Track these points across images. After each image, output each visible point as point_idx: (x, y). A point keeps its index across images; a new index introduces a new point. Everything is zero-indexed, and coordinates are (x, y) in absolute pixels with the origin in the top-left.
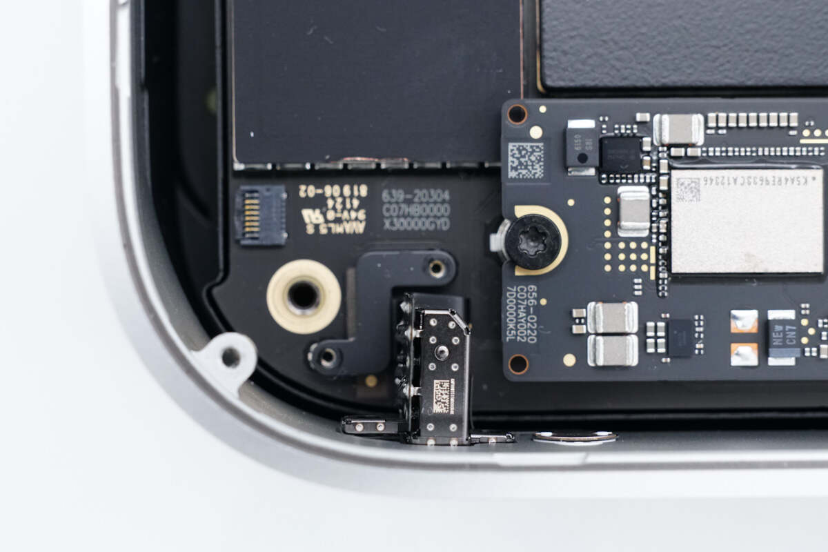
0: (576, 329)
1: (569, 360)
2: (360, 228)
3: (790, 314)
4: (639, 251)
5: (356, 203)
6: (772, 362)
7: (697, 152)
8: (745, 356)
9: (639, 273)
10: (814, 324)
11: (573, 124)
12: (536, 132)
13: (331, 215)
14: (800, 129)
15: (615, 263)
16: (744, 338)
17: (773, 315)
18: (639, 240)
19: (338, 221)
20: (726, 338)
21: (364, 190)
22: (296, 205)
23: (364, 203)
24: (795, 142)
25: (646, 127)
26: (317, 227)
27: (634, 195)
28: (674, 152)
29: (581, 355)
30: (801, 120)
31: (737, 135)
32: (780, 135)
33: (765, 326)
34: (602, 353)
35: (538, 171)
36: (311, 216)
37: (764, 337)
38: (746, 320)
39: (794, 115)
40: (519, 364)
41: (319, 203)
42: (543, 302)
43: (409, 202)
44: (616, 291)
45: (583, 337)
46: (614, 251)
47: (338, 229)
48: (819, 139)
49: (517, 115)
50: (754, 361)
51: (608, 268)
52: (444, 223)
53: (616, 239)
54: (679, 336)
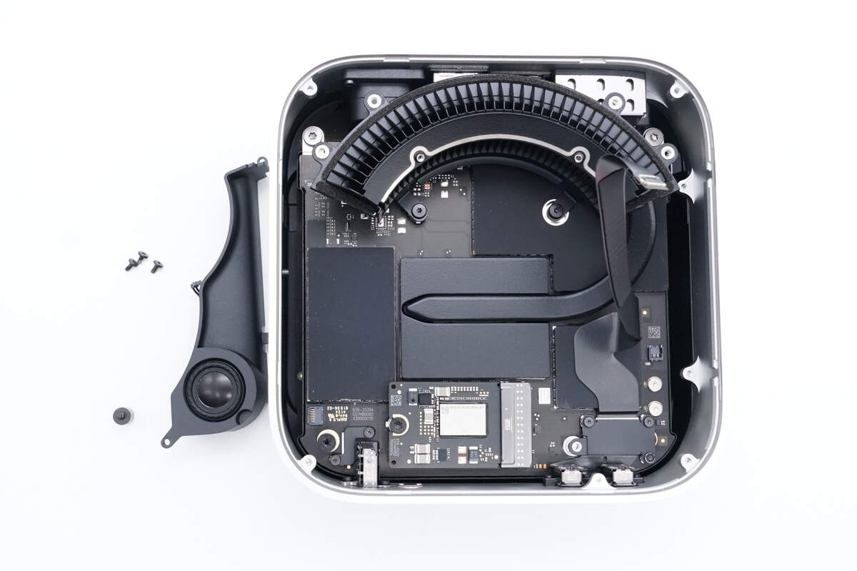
0: (411, 452)
1: (409, 462)
2: (346, 420)
3: (476, 448)
4: (430, 428)
5: (344, 412)
6: (471, 462)
7: (448, 399)
8: (462, 461)
9: (430, 435)
10: (483, 451)
11: (411, 390)
12: (399, 392)
13: (337, 416)
14: (479, 392)
15: (423, 432)
16: (462, 455)
17: (471, 448)
18: (430, 425)
19: (339, 417)
20: (456, 455)
21: (347, 408)
22: (326, 412)
23: (347, 412)
24: (478, 396)
25: (433, 391)
26: (332, 419)
27: (429, 411)
28: (441, 399)
29: (413, 460)
30: (479, 389)
31: (460, 393)
32: (473, 394)
33: (469, 451)
34: (418, 460)
35: (400, 404)
36: (331, 416)
37: (468, 455)
38: (462, 450)
39: (477, 388)
40: (394, 462)
41: (333, 412)
42: (401, 444)
43: (361, 412)
44: (423, 441)
45: (414, 455)
46: (423, 428)
47: (339, 420)
48: (485, 395)
49: (394, 387)
50: (465, 462)
51: (421, 434)
52: (371, 418)
53: (423, 425)
54: (442, 455)
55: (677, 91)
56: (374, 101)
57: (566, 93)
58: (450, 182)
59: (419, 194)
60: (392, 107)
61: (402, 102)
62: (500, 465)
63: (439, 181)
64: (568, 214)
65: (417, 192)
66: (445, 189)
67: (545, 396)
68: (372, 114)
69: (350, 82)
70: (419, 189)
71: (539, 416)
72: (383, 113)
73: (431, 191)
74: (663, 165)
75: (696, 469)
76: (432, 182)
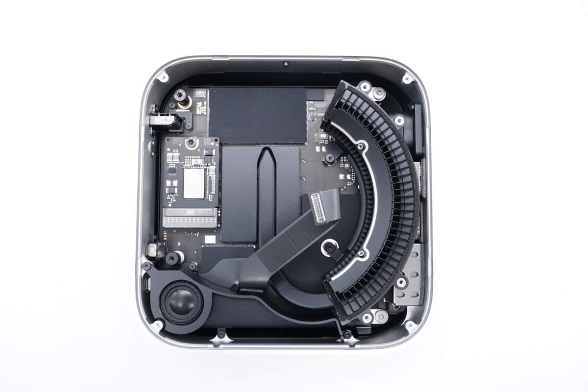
0: (174, 150)
1: (169, 149)
2: (198, 113)
3: (176, 192)
4: (189, 163)
5: (203, 112)
6: (167, 189)
7: (207, 174)
8: (168, 183)
9: (185, 163)
10: (174, 197)
11: (214, 151)
12: (213, 144)
13: (200, 107)
14: (213, 194)
15: (187, 158)
16: (172, 183)
17: (176, 189)
18: (191, 163)
19: (199, 109)
20: (172, 179)
21: (205, 114)
24: (209, 193)
25: (212, 165)
26: (198, 105)
27: (200, 162)
28: (208, 170)
29: (170, 152)
30: (214, 194)
31: (211, 182)
32: (210, 190)
33: (174, 187)
34: (169, 155)
35: (205, 144)
36: (200, 104)
37: (172, 187)
38: (175, 183)
39: (214, 193)
40: (168, 140)
41: (203, 105)
42: (180, 145)
43: (203, 122)
44: (181, 158)
45: (172, 152)
46: (189, 158)
47: (198, 109)
48: (210, 198)
49: (216, 140)
50: (167, 185)
51: (186, 157)
52: (198, 129)
53: (192, 159)
54: (173, 171)
55: (410, 326)
56: (400, 120)
57: (408, 249)
58: (350, 181)
59: (342, 160)
60: (395, 131)
61: (399, 138)
62: (165, 207)
63: (350, 173)
64: (329, 256)
65: (344, 159)
66: (345, 177)
67: (210, 239)
68: (391, 119)
69: (413, 107)
70: (345, 160)
71: (198, 235)
72: (391, 126)
73: (344, 168)
74: (359, 314)
75: (153, 331)
76: (350, 168)
